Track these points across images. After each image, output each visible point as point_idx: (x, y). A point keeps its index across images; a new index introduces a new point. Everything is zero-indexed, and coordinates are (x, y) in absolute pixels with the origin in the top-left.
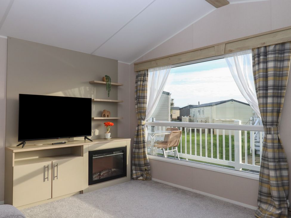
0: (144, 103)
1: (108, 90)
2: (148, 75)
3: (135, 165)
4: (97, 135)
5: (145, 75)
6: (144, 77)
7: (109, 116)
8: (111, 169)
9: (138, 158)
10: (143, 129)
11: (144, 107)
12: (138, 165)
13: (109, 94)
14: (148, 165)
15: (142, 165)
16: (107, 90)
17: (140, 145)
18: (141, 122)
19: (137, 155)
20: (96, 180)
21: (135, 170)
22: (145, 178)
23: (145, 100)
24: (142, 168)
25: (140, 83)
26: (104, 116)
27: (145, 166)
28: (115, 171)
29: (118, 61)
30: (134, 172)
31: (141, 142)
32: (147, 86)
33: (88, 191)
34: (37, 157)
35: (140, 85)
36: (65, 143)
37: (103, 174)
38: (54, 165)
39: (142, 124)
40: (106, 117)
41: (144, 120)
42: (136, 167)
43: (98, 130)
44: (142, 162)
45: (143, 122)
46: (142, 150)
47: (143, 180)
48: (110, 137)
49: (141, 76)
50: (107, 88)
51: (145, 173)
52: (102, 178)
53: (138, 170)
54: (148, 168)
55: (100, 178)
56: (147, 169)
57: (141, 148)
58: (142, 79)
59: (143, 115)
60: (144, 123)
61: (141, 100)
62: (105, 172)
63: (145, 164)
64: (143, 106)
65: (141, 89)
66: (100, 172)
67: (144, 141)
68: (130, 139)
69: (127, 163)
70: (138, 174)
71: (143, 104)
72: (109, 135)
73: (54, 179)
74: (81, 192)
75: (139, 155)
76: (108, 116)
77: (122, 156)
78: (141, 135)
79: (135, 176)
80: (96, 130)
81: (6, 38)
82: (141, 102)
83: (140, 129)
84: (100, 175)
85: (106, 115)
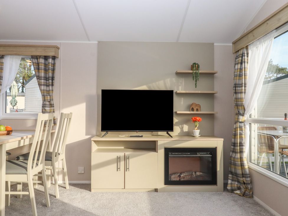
0: (241, 93)
1: (195, 80)
2: (248, 54)
3: (232, 173)
4: (186, 132)
5: (243, 55)
6: (242, 57)
7: (199, 110)
8: (195, 172)
9: (234, 165)
10: (241, 128)
11: (241, 99)
12: (234, 174)
13: (196, 84)
14: (246, 176)
15: (238, 174)
16: (193, 79)
17: (236, 148)
18: (238, 118)
19: (233, 161)
20: (175, 181)
21: (231, 180)
22: (243, 193)
23: (244, 88)
24: (239, 178)
25: (238, 67)
26: (193, 110)
27: (243, 177)
28: (200, 176)
29: (215, 44)
30: (230, 182)
31: (237, 144)
32: (246, 69)
33: (163, 190)
34: (123, 148)
35: (237, 69)
36: (142, 136)
37: (184, 176)
38: (127, 157)
39: (240, 121)
40: (195, 110)
41: (243, 116)
42: (233, 176)
43: (188, 126)
44: (239, 171)
45: (241, 118)
46: (238, 156)
47: (239, 195)
48: (199, 134)
49: (239, 58)
50: (193, 78)
51: (243, 186)
52: (182, 180)
53: (235, 181)
54: (246, 180)
55: (180, 179)
56: (245, 182)
57: (238, 152)
58: (240, 61)
59: (240, 108)
60: (243, 120)
61: (238, 89)
62: (186, 174)
63: (243, 174)
64: (240, 97)
65: (238, 75)
66: (181, 173)
67: (242, 143)
68: (223, 139)
69: (218, 169)
70: (233, 186)
71: (240, 95)
72: (197, 132)
73: (126, 171)
74: (156, 190)
75: (235, 161)
76: (197, 110)
77: (210, 159)
78: (238, 135)
79: (230, 188)
80: (184, 125)
81: (97, 42)
82: (238, 92)
83: (237, 128)
84: (180, 176)
85: (195, 109)
